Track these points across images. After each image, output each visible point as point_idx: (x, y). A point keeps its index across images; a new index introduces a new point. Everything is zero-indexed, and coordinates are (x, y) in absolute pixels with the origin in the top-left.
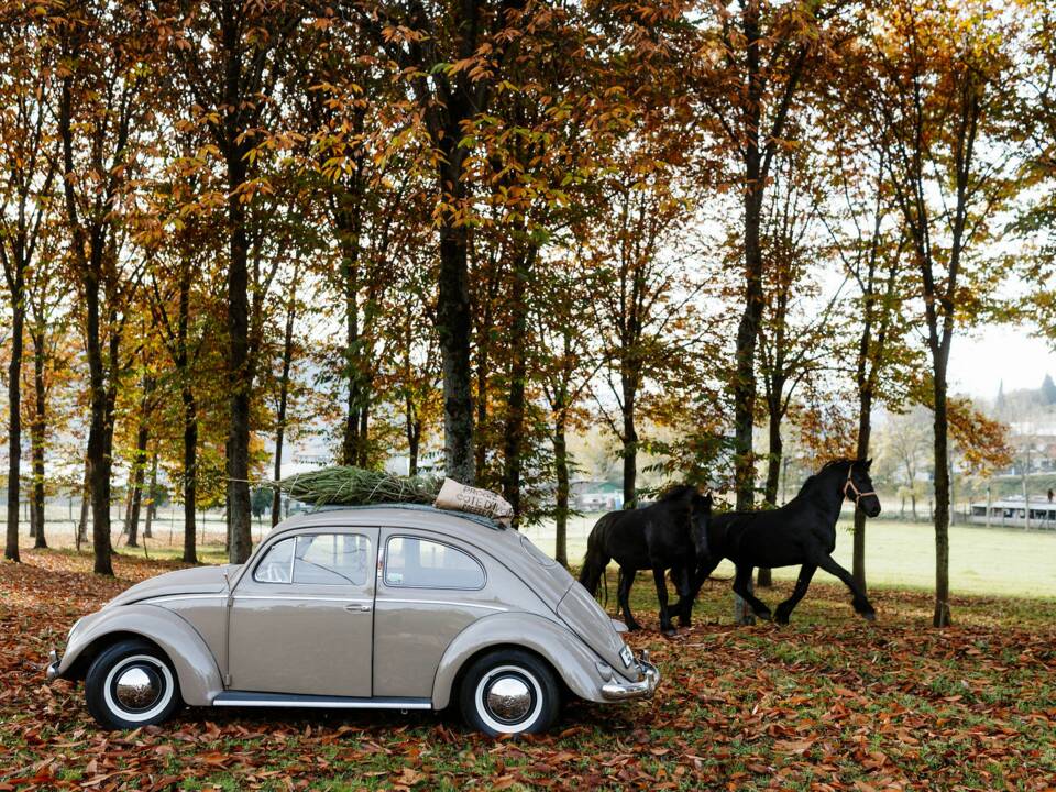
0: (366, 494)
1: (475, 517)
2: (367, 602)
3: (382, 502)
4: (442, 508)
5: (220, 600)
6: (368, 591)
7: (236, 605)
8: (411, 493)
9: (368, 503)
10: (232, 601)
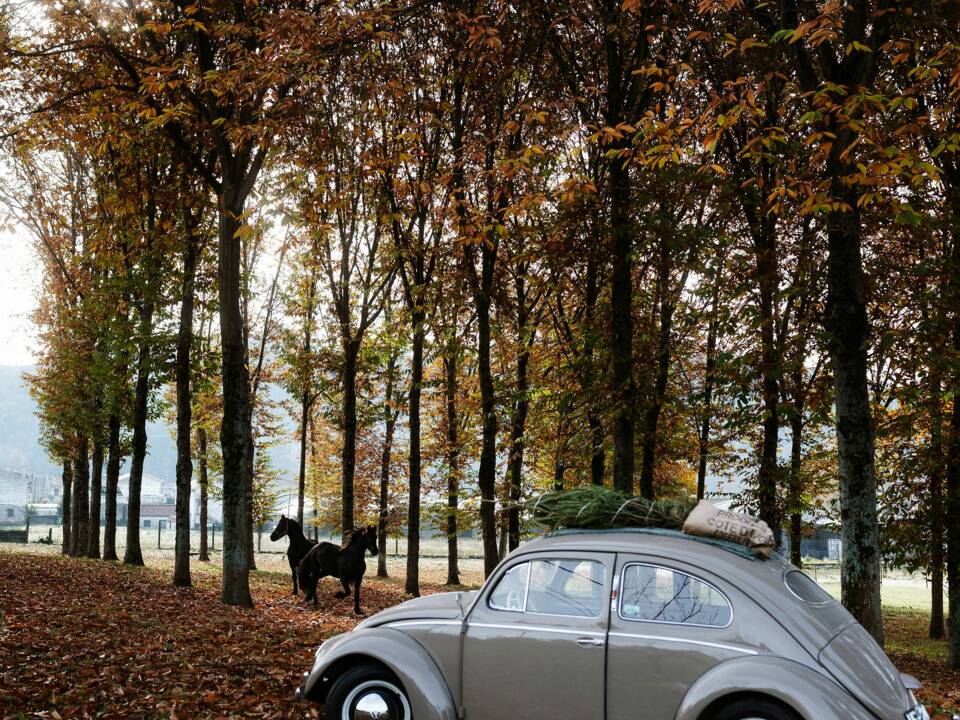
0: (610, 516)
1: (727, 545)
2: (598, 637)
3: (628, 526)
4: (692, 533)
5: (454, 626)
6: (600, 624)
7: (470, 634)
8: (659, 516)
9: (611, 527)
10: (465, 628)
